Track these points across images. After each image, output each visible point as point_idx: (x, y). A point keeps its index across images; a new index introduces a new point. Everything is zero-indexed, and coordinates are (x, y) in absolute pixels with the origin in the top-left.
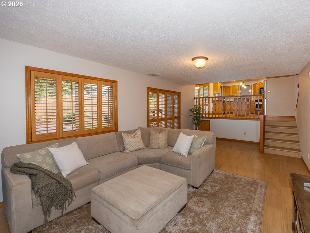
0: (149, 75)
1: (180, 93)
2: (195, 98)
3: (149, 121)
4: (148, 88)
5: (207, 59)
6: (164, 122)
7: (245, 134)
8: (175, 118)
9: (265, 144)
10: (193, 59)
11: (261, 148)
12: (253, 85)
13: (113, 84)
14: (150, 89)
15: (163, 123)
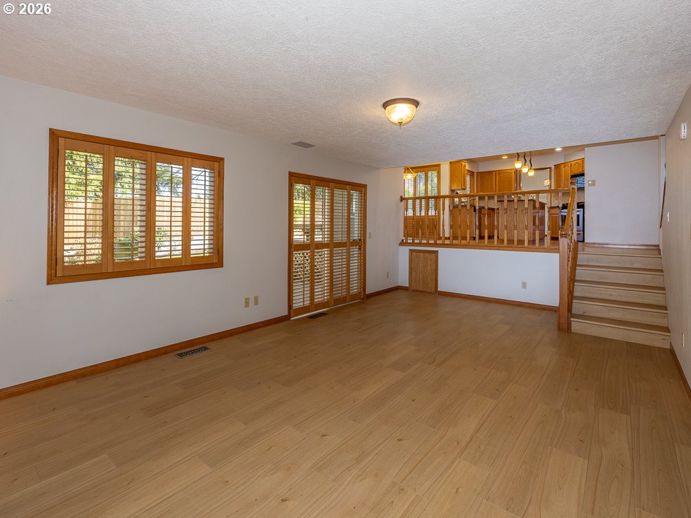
0: (294, 144)
1: (365, 186)
2: (402, 199)
3: (293, 247)
4: (291, 175)
5: (416, 103)
6: (326, 251)
7: (524, 285)
8: (354, 243)
9: (573, 312)
10: (385, 105)
11: (564, 320)
12: (553, 167)
13: (214, 164)
14: (294, 178)
15: (324, 254)
